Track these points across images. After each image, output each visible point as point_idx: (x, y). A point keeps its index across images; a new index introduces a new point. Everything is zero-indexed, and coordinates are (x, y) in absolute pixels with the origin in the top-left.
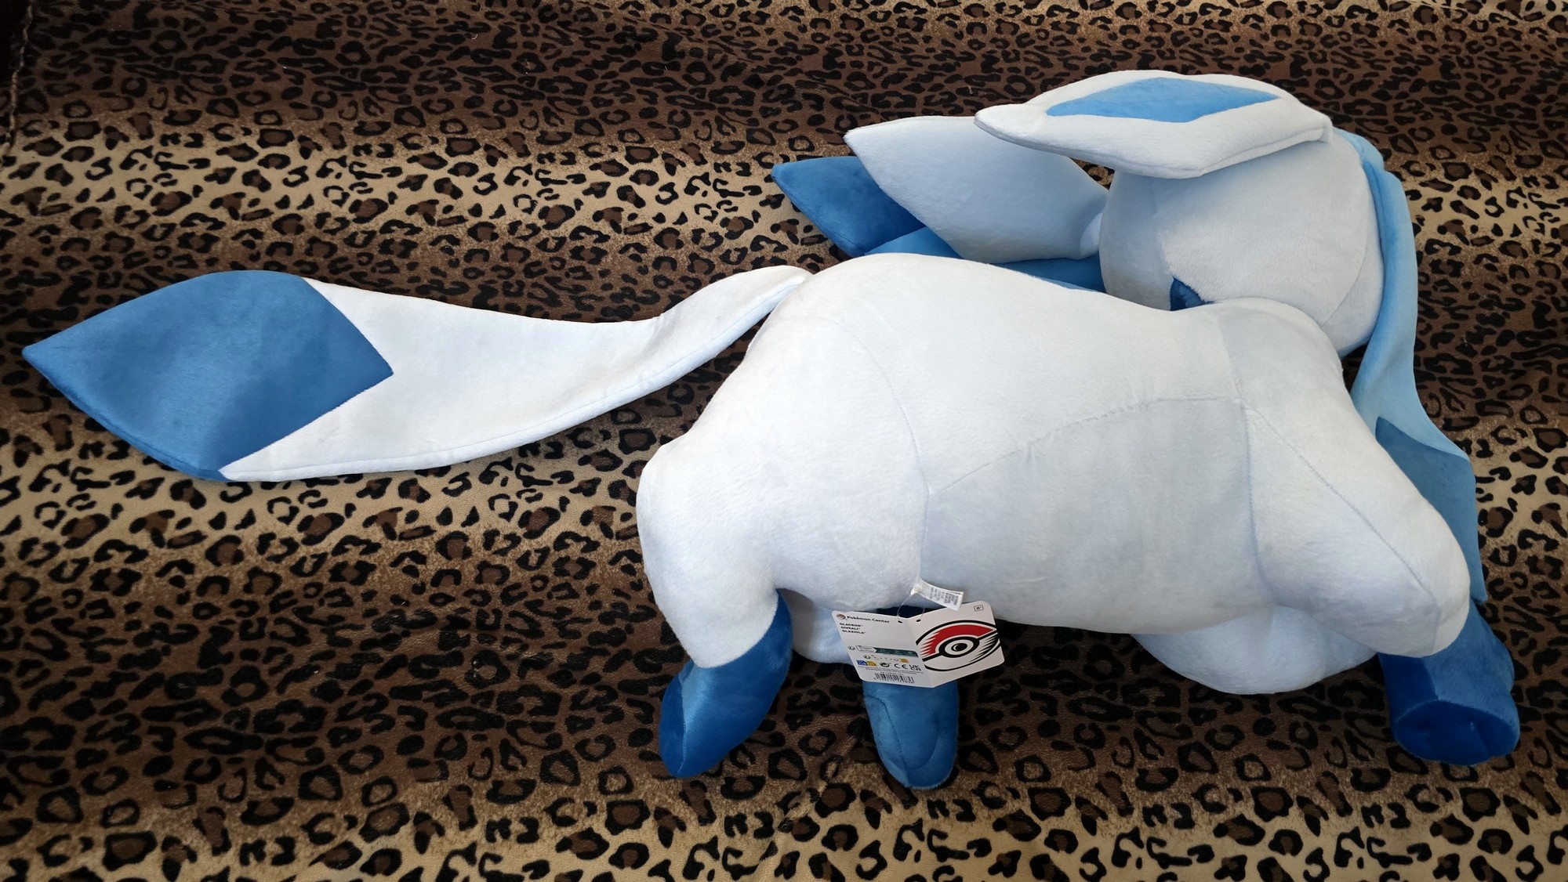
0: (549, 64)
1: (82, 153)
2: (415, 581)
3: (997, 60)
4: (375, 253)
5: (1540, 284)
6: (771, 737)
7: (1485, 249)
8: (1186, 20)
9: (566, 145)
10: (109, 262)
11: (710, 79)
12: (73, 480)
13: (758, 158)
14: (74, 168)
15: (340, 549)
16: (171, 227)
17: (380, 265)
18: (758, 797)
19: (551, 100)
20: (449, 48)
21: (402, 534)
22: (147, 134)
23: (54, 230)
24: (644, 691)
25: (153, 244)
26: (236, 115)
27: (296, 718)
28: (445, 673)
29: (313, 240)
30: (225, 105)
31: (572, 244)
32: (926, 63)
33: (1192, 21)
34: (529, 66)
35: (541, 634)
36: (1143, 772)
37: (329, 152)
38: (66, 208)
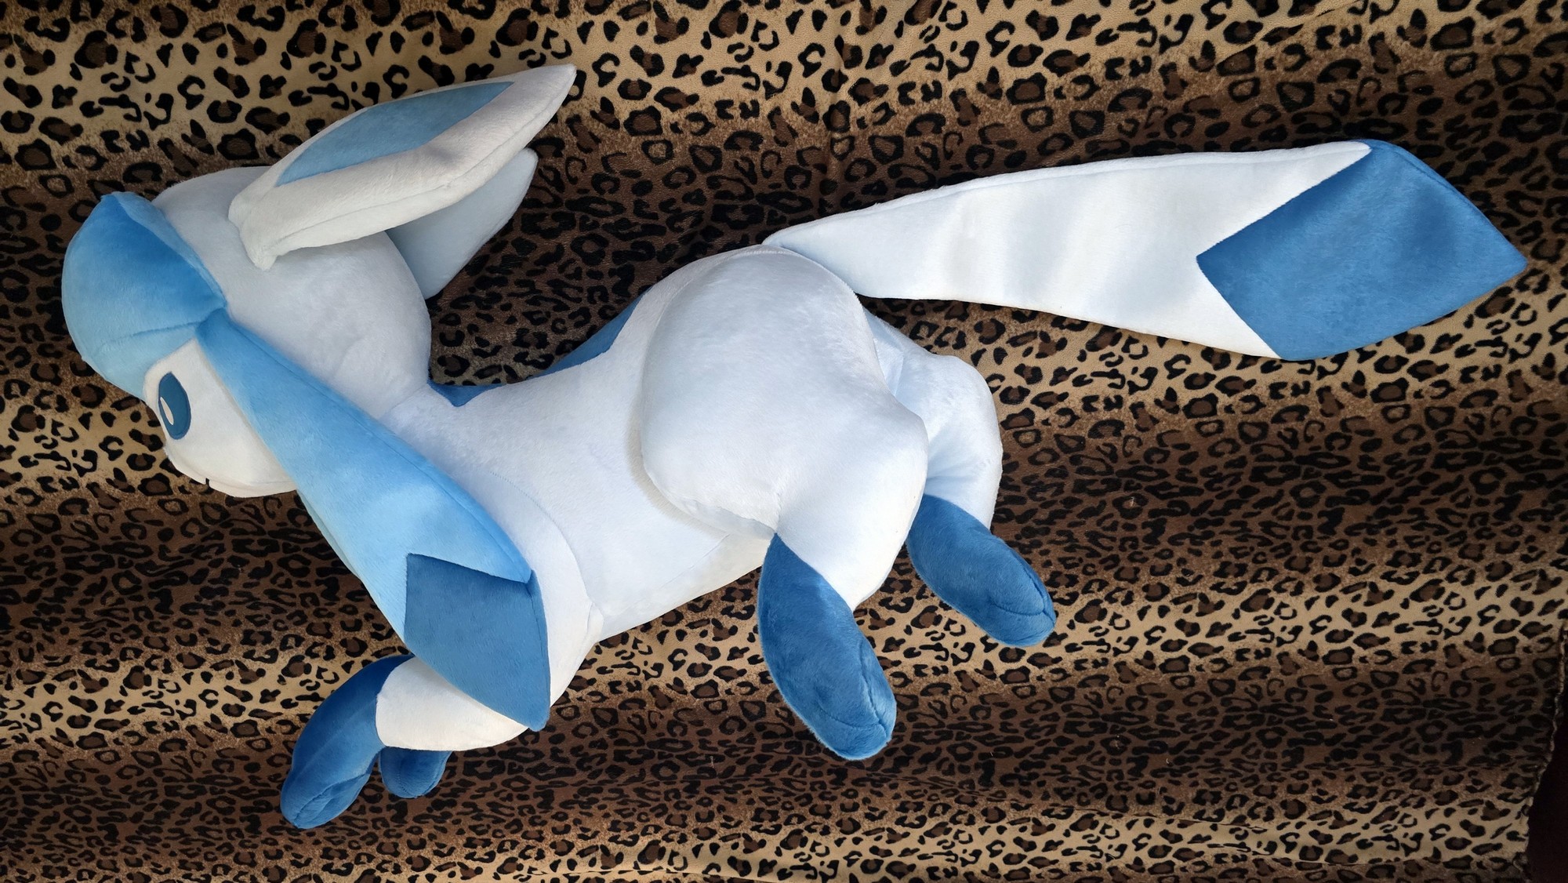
0: (1098, 747)
1: (1503, 628)
3: (686, 791)
4: (1251, 564)
5: (166, 630)
6: (900, 173)
7: (219, 658)
8: (507, 845)
9: (1083, 678)
10: (1479, 536)
11: (952, 749)
12: (1505, 345)
13: (907, 681)
14: (1509, 614)
16: (1427, 571)
17: (1246, 554)
18: (912, 117)
19: (1096, 715)
20: (1187, 752)
22: (1449, 650)
23: (1525, 559)
25: (1443, 554)
26: (1372, 674)
29: (1305, 571)
30: (1384, 681)
32: (752, 781)
33: (502, 845)
34: (1116, 744)
36: (557, 154)
37: (1293, 650)
38: (1516, 579)
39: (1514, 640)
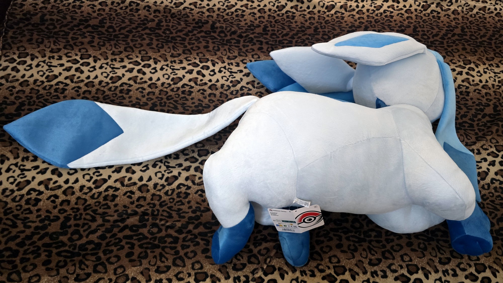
0: (174, 32)
1: (23, 62)
2: (131, 200)
3: (318, 29)
4: (118, 93)
5: (495, 98)
6: (248, 250)
7: (477, 87)
8: (379, 15)
9: (180, 57)
10: (31, 97)
11: (226, 36)
12: (19, 169)
13: (242, 61)
14: (20, 67)
15: (106, 190)
16: (52, 86)
17: (119, 97)
18: (244, 270)
19: (175, 43)
20: (142, 27)
21: (127, 185)
22: (44, 56)
23: (14, 87)
24: (206, 236)
25: (46, 91)
26: (73, 49)
27: (92, 246)
28: (141, 231)
29: (98, 90)
30: (69, 46)
31: (182, 89)
32: (296, 30)
33: (381, 15)
34: (168, 32)
35: (172, 217)
36: (371, 260)
37: (103, 61)
38: (18, 80)
39: (19, 57)
